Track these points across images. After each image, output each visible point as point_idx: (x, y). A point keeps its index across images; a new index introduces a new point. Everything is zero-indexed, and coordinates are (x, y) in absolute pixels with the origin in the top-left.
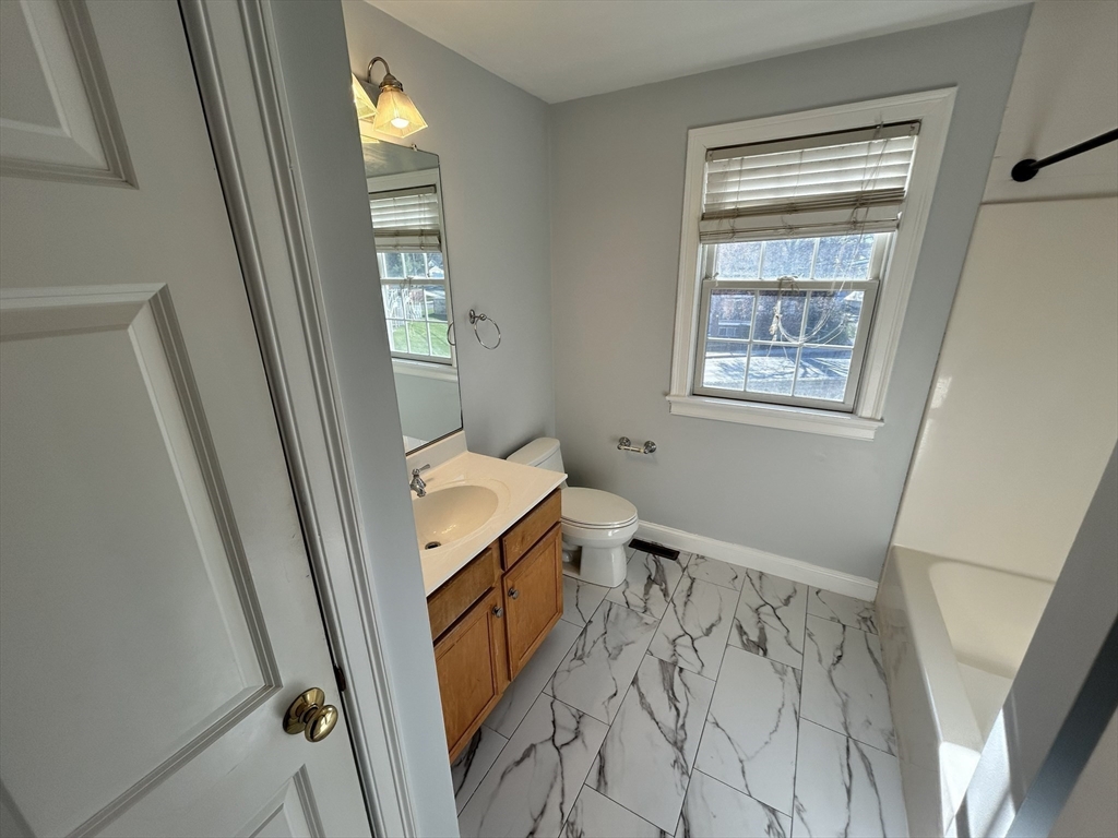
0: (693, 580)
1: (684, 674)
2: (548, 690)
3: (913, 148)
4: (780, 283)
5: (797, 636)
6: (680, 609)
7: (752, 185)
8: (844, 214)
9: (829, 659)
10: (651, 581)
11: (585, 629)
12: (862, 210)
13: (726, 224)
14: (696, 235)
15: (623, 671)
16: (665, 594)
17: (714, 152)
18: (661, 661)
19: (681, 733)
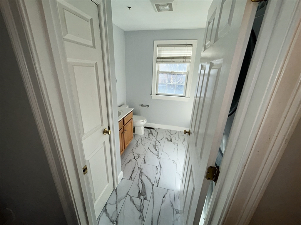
0: (158, 132)
1: (158, 146)
2: (132, 152)
3: (192, 49)
4: (172, 72)
5: (177, 138)
6: (156, 137)
7: (166, 52)
8: (182, 60)
9: (182, 141)
10: (149, 133)
11: (137, 142)
12: (185, 59)
13: (162, 60)
14: (156, 62)
15: (146, 147)
16: (152, 135)
17: (159, 45)
18: (153, 145)
19: (158, 154)
